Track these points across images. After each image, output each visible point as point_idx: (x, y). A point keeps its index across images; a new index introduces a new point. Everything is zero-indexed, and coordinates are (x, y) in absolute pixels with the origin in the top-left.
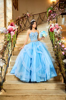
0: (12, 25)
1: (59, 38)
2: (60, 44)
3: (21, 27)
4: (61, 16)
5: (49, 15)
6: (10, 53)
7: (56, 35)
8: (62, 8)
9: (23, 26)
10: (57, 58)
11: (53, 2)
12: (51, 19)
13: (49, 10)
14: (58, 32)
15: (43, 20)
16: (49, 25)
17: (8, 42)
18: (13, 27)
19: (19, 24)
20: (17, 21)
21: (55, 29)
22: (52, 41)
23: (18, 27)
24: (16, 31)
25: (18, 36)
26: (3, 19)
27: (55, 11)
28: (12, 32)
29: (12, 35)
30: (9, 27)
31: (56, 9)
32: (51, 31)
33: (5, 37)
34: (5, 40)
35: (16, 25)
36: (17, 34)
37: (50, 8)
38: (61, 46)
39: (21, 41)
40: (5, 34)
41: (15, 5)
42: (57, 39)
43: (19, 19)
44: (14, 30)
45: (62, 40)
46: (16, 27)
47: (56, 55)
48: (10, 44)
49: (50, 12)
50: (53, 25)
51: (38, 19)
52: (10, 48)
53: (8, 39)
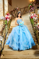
0: (8, 15)
1: (36, 23)
3: (13, 16)
4: (37, 9)
5: (30, 8)
6: (7, 32)
8: (37, 4)
10: (35, 35)
11: (32, 1)
12: (31, 11)
13: (30, 6)
14: (36, 18)
15: (26, 12)
16: (30, 15)
17: (5, 25)
19: (12, 14)
20: (11, 12)
22: (32, 24)
23: (11, 16)
24: (10, 18)
25: (12, 21)
26: (3, 11)
27: (33, 6)
28: (8, 19)
29: (8, 21)
30: (6, 16)
31: (34, 5)
32: (31, 18)
33: (4, 22)
34: (4, 24)
35: (10, 15)
38: (37, 27)
40: (4, 20)
42: (35, 23)
43: (12, 11)
44: (9, 18)
45: (38, 24)
46: (10, 16)
48: (7, 26)
50: (32, 14)
51: (23, 11)
52: (7, 28)
53: (6, 24)
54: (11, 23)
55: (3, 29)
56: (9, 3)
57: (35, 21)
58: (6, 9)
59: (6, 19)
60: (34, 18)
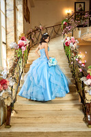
0: (23, 40)
1: (76, 53)
4: (77, 28)
5: (64, 27)
7: (72, 49)
8: (78, 20)
9: (35, 40)
10: (74, 75)
11: (68, 14)
12: (66, 32)
13: (64, 23)
15: (57, 34)
16: (65, 39)
17: (18, 58)
18: (24, 42)
19: (31, 38)
20: (29, 35)
22: (68, 56)
23: (29, 41)
24: (27, 45)
26: (13, 33)
27: (70, 23)
28: (22, 48)
29: (23, 51)
30: (20, 42)
31: (72, 21)
32: (66, 45)
33: (16, 53)
34: (15, 57)
35: (27, 40)
36: (29, 49)
37: (65, 20)
38: (78, 62)
40: (16, 50)
41: (27, 18)
42: (73, 54)
43: (30, 33)
45: (79, 55)
46: (27, 42)
47: (72, 72)
48: (21, 60)
49: (65, 24)
50: (68, 39)
52: (21, 64)
53: (19, 56)
55: (15, 65)
56: (24, 17)
58: (20, 29)
59: (20, 47)
60: (71, 44)
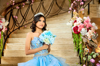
2: (93, 61)
3: (15, 21)
7: (85, 41)
14: (90, 34)
16: (72, 21)
21: (83, 30)
25: (10, 40)
39: (15, 52)
54: (7, 44)
57: (87, 43)
